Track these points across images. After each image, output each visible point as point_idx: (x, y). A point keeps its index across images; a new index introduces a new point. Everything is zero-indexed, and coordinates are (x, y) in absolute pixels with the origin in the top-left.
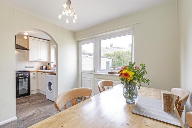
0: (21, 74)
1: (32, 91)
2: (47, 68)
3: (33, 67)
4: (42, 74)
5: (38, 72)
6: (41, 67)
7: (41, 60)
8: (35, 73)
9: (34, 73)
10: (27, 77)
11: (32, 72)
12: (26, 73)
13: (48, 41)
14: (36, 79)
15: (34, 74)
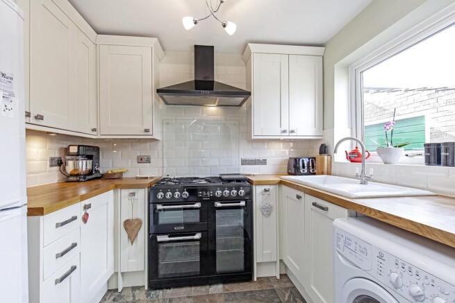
0: (222, 189)
1: (257, 263)
2: (313, 169)
3: (264, 162)
4: (299, 197)
5: (281, 183)
6: (293, 163)
7: (292, 132)
8: (271, 188)
9: (267, 187)
10: (243, 203)
11: (260, 183)
12: (238, 189)
13: (320, 50)
14: (274, 214)
15: (266, 191)
